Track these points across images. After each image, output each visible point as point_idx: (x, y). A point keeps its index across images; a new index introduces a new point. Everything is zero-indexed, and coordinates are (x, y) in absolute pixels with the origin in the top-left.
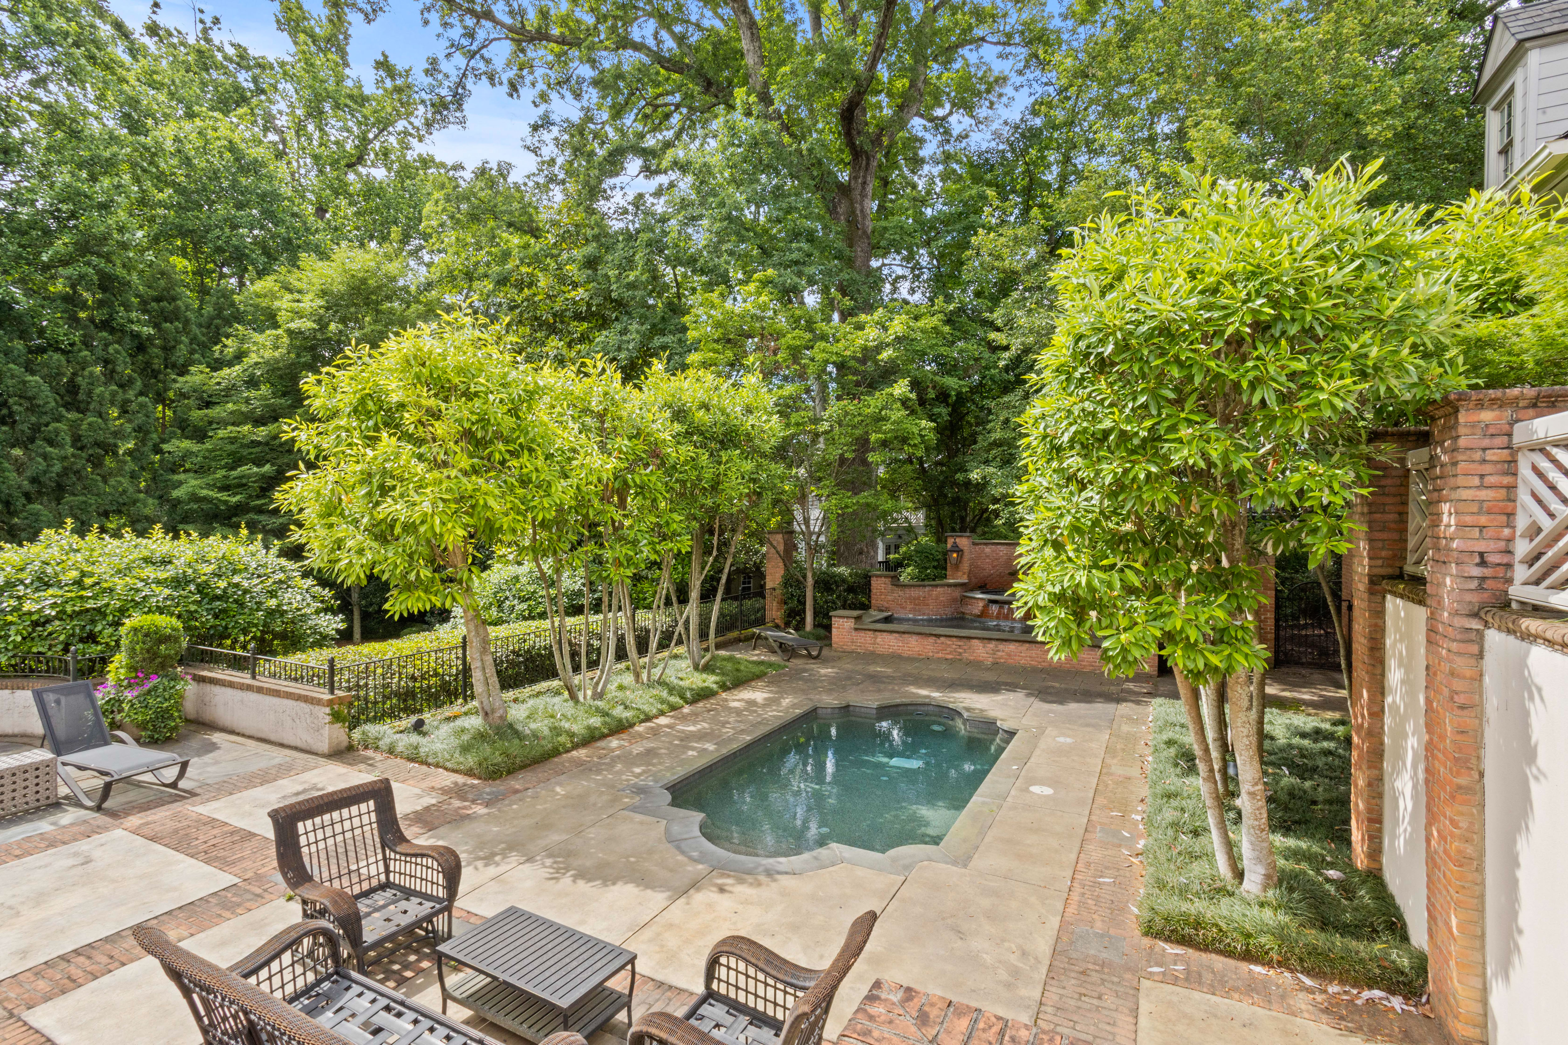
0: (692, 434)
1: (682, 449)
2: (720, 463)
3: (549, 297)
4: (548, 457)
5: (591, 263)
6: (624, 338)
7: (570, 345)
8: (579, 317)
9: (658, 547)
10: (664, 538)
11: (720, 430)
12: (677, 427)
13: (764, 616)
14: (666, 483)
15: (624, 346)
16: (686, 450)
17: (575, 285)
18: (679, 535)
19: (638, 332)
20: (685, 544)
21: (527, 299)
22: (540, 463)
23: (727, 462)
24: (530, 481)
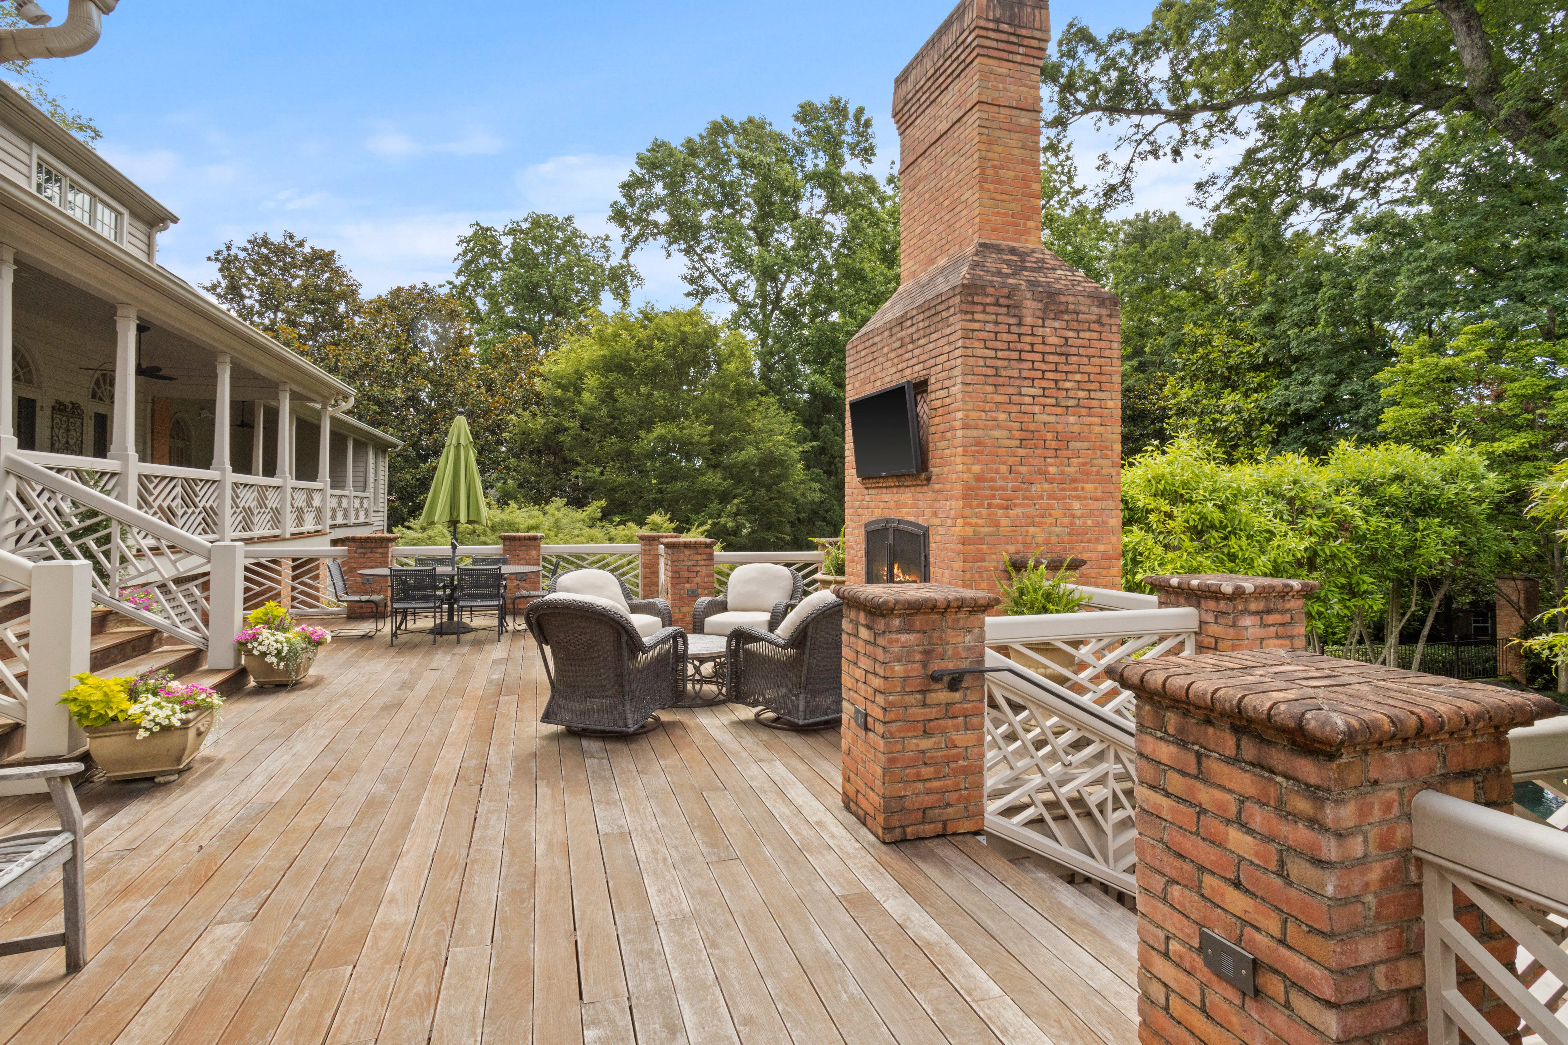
0: (1384, 506)
1: (1373, 520)
2: (1416, 530)
3: (1225, 354)
4: (1249, 537)
5: (1269, 319)
6: (1306, 389)
7: (1246, 395)
8: (1256, 368)
9: (1348, 604)
10: (1354, 594)
11: (1416, 502)
12: (1367, 501)
13: (1495, 668)
14: (1356, 551)
15: (1307, 397)
16: (1377, 521)
17: (1252, 340)
18: (1371, 593)
19: (1321, 382)
20: (1377, 603)
21: (1202, 358)
22: (1244, 542)
23: (1425, 529)
24: (1236, 557)
